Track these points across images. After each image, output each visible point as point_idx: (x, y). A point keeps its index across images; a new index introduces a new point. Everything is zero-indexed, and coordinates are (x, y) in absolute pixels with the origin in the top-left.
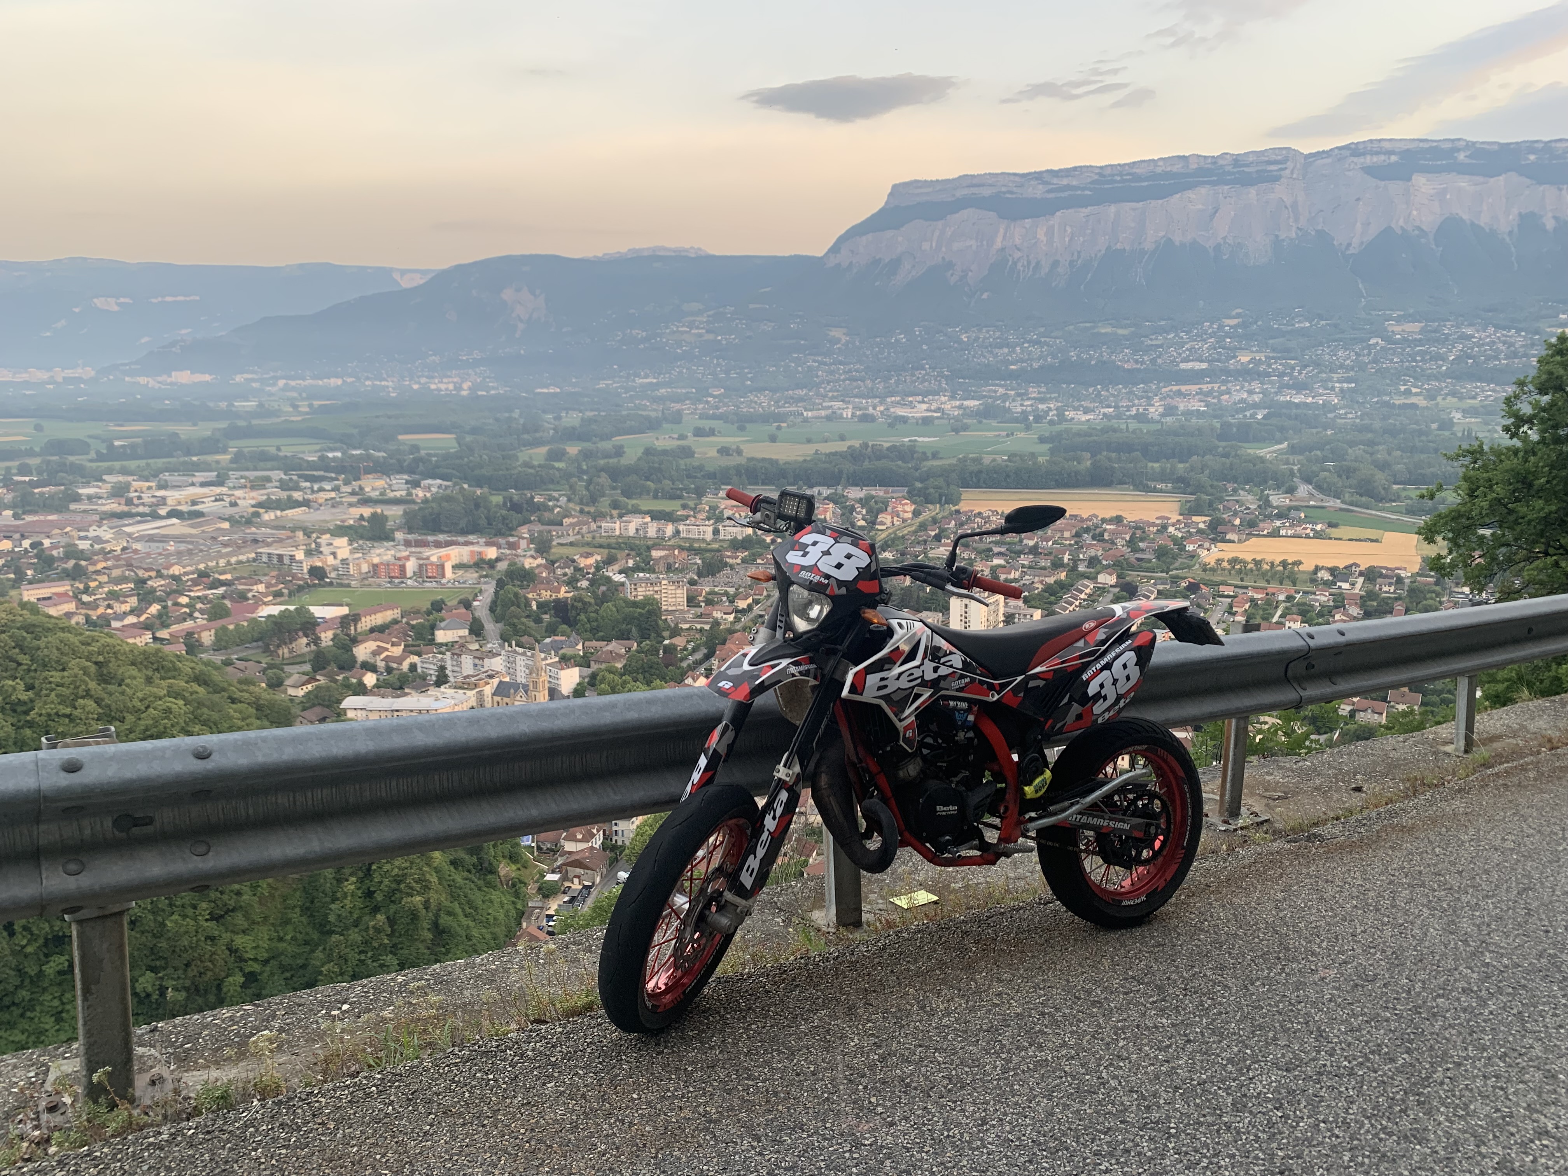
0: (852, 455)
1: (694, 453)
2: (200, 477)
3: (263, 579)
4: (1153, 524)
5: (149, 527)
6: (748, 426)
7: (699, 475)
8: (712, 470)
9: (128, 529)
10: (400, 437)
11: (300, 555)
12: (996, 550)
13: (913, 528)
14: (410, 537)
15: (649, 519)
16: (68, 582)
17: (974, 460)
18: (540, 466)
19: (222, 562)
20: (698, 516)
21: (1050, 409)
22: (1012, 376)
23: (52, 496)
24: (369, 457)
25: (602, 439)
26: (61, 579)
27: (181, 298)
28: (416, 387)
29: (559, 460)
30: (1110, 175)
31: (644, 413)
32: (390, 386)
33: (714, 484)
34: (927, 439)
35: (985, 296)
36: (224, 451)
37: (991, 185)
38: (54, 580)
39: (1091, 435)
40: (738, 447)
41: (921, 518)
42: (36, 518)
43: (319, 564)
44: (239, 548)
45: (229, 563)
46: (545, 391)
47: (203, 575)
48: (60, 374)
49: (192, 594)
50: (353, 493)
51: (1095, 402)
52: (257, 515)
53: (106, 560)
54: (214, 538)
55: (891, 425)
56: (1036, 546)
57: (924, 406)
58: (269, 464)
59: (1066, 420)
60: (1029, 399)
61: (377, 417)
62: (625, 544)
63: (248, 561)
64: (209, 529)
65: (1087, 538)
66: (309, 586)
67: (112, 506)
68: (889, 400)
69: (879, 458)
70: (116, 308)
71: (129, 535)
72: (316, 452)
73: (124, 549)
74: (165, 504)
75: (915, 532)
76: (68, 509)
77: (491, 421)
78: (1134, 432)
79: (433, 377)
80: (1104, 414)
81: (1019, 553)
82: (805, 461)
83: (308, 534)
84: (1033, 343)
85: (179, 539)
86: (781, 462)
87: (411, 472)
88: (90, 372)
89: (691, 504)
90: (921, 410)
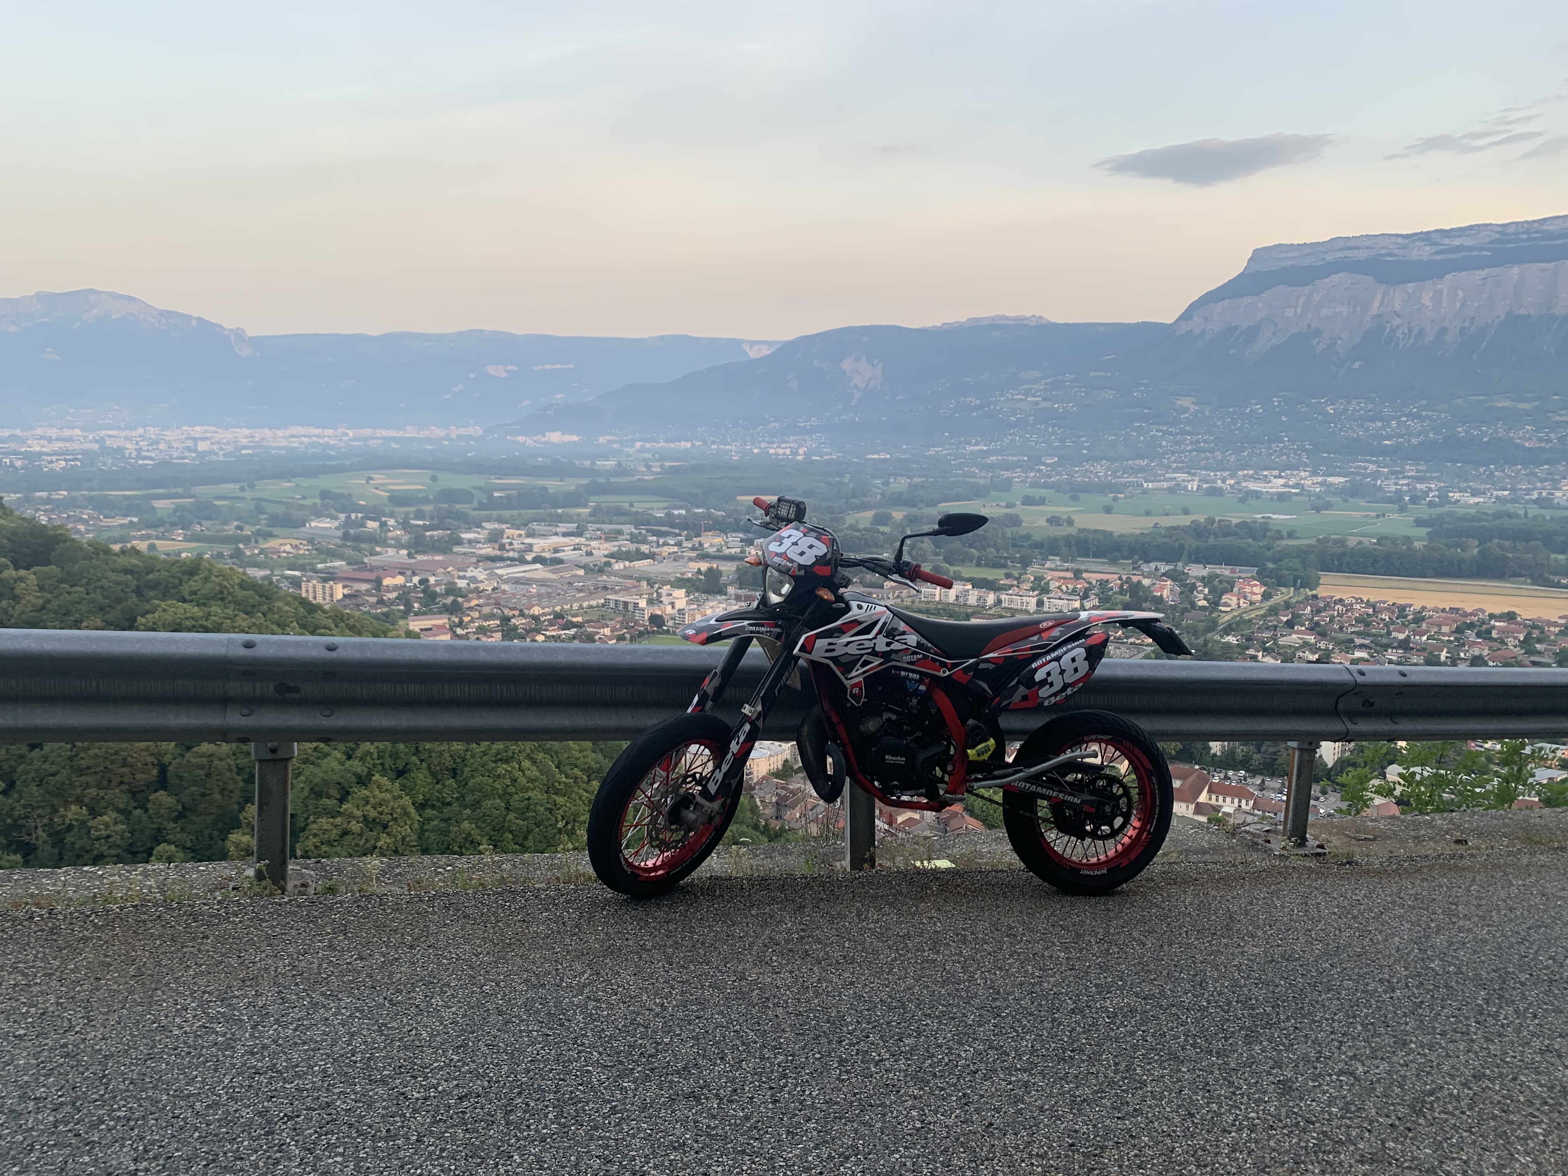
0: (1195, 530)
1: (1022, 521)
2: (563, 527)
3: (609, 623)
4: (1555, 624)
5: (517, 571)
6: (1081, 495)
7: (1025, 544)
8: (1039, 539)
9: (499, 572)
10: (739, 498)
11: (643, 604)
12: (1359, 641)
13: (1262, 612)
14: (740, 592)
15: (970, 587)
16: (446, 616)
17: (1336, 541)
18: (865, 529)
19: (576, 606)
20: (1021, 586)
21: (1430, 489)
22: (1385, 452)
23: (440, 539)
24: (709, 516)
25: (928, 505)
26: (441, 613)
27: (558, 366)
28: (756, 451)
29: (885, 524)
30: (1513, 234)
31: (972, 480)
32: (733, 450)
33: (1041, 554)
34: (1282, 517)
35: (1357, 365)
36: (585, 506)
37: (1368, 248)
38: (435, 614)
39: (1480, 520)
40: (1069, 518)
41: (1272, 602)
42: (425, 558)
43: (659, 613)
44: (591, 594)
45: (581, 607)
46: (876, 457)
47: (558, 616)
48: (454, 432)
49: (548, 633)
50: (693, 549)
51: (1486, 483)
52: (608, 564)
53: (479, 598)
54: (570, 584)
55: (1242, 500)
56: (1407, 640)
57: (1281, 481)
58: (623, 519)
59: (1450, 503)
60: (1404, 478)
61: (720, 478)
62: (944, 610)
63: (598, 606)
64: (567, 575)
65: (1471, 635)
66: (648, 633)
67: (488, 550)
68: (1240, 473)
69: (1225, 535)
70: (504, 375)
71: (500, 577)
72: (664, 508)
73: (494, 589)
74: (531, 551)
75: (1263, 617)
76: (451, 551)
77: (822, 485)
78: (1535, 518)
79: (773, 443)
80: (1498, 497)
81: (1386, 647)
82: (1142, 534)
83: (651, 584)
84: (1411, 416)
85: (541, 583)
86: (1116, 535)
87: (746, 531)
88: (478, 431)
89: (1015, 573)
90: (1277, 485)
